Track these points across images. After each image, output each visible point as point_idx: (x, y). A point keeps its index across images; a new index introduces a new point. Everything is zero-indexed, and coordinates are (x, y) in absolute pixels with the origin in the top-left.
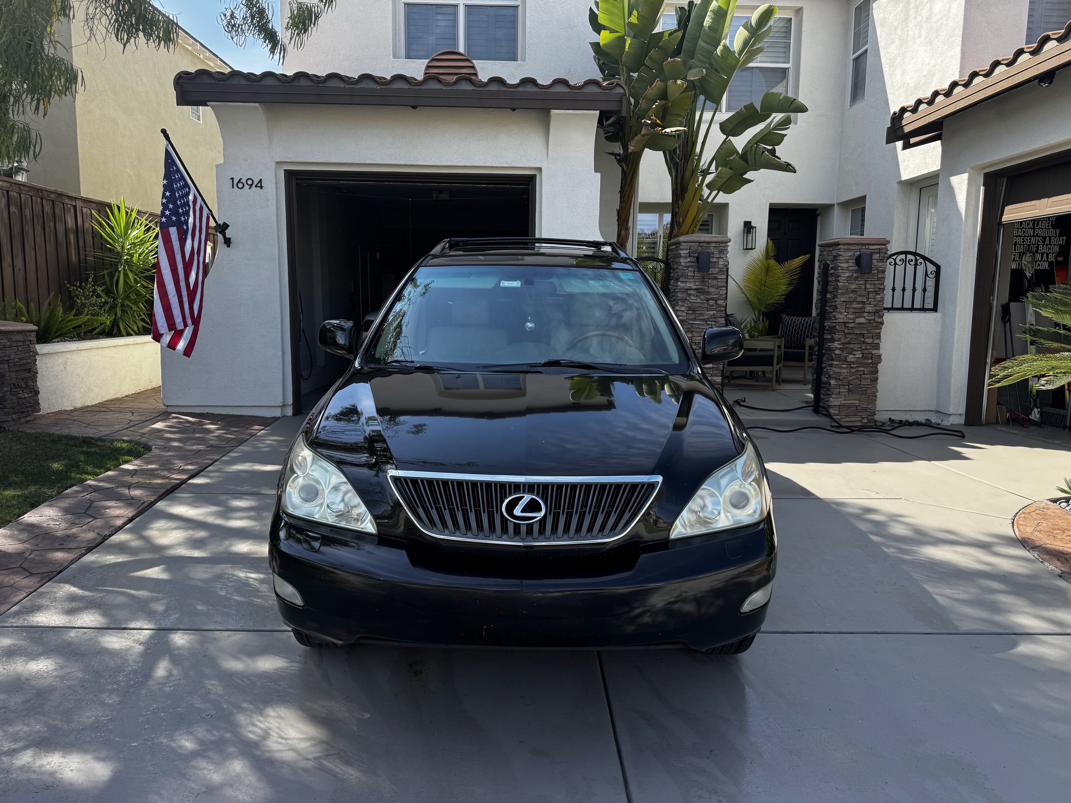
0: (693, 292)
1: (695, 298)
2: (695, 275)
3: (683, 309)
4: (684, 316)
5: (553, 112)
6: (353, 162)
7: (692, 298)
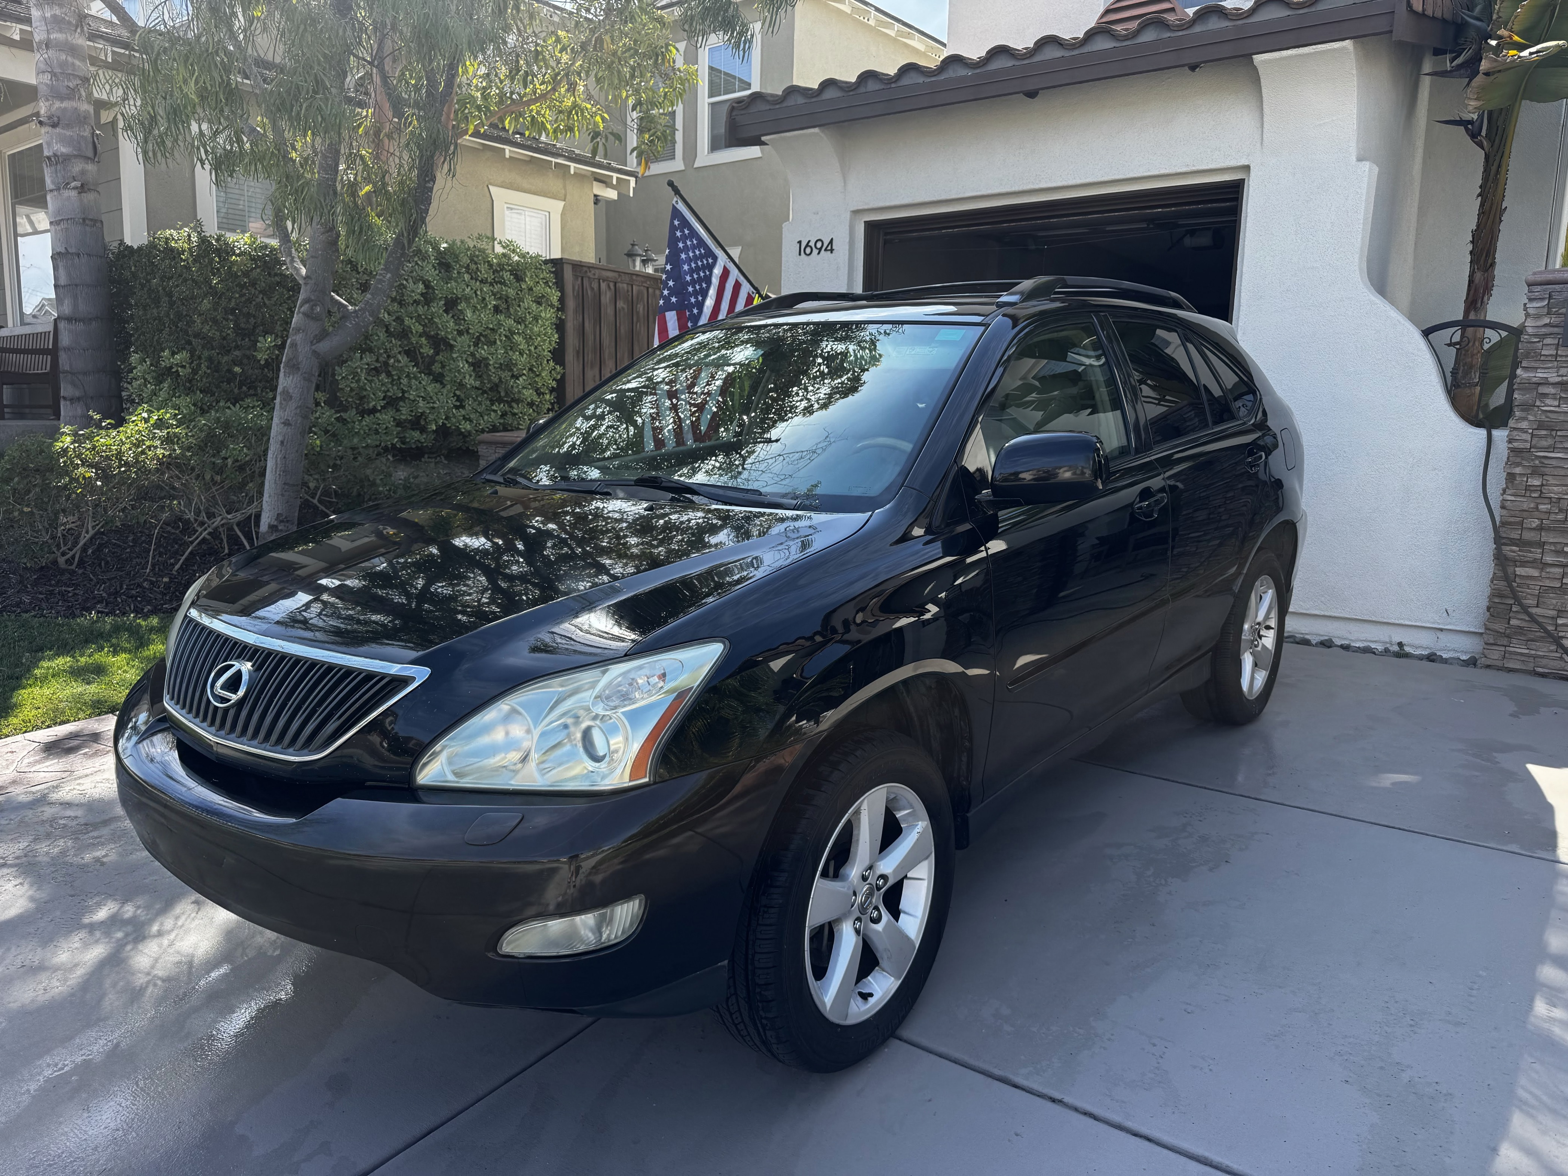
0: (1551, 390)
1: (1556, 403)
2: (1559, 352)
3: (1524, 425)
4: (1526, 441)
5: (1257, 58)
6: (949, 198)
7: (1548, 401)
